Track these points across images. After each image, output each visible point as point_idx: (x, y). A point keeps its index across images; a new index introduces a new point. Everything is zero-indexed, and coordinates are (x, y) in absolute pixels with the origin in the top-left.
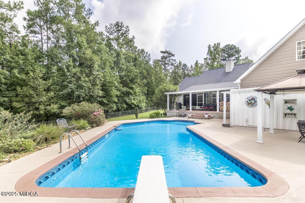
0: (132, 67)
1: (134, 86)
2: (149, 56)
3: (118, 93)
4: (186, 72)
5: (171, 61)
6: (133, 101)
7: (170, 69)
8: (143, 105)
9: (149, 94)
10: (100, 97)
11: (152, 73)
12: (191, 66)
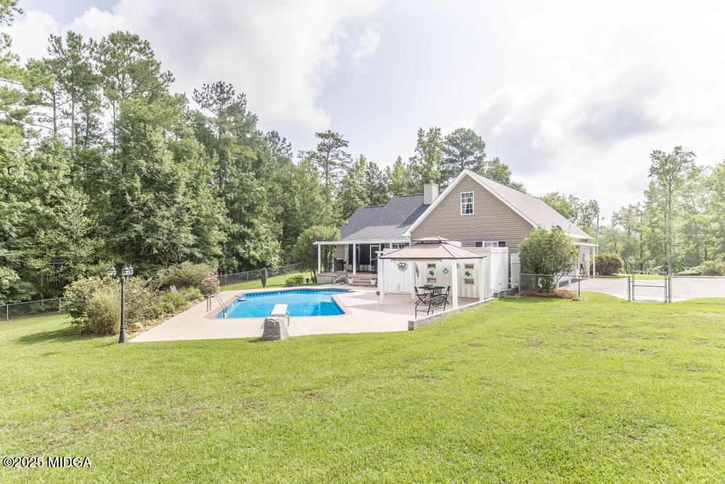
0: (252, 180)
1: (255, 221)
2: (289, 148)
3: (223, 237)
4: (377, 182)
5: (341, 156)
6: (252, 253)
7: (339, 174)
8: (275, 260)
9: (288, 235)
10: (188, 246)
11: (296, 188)
12: (386, 169)
